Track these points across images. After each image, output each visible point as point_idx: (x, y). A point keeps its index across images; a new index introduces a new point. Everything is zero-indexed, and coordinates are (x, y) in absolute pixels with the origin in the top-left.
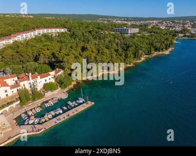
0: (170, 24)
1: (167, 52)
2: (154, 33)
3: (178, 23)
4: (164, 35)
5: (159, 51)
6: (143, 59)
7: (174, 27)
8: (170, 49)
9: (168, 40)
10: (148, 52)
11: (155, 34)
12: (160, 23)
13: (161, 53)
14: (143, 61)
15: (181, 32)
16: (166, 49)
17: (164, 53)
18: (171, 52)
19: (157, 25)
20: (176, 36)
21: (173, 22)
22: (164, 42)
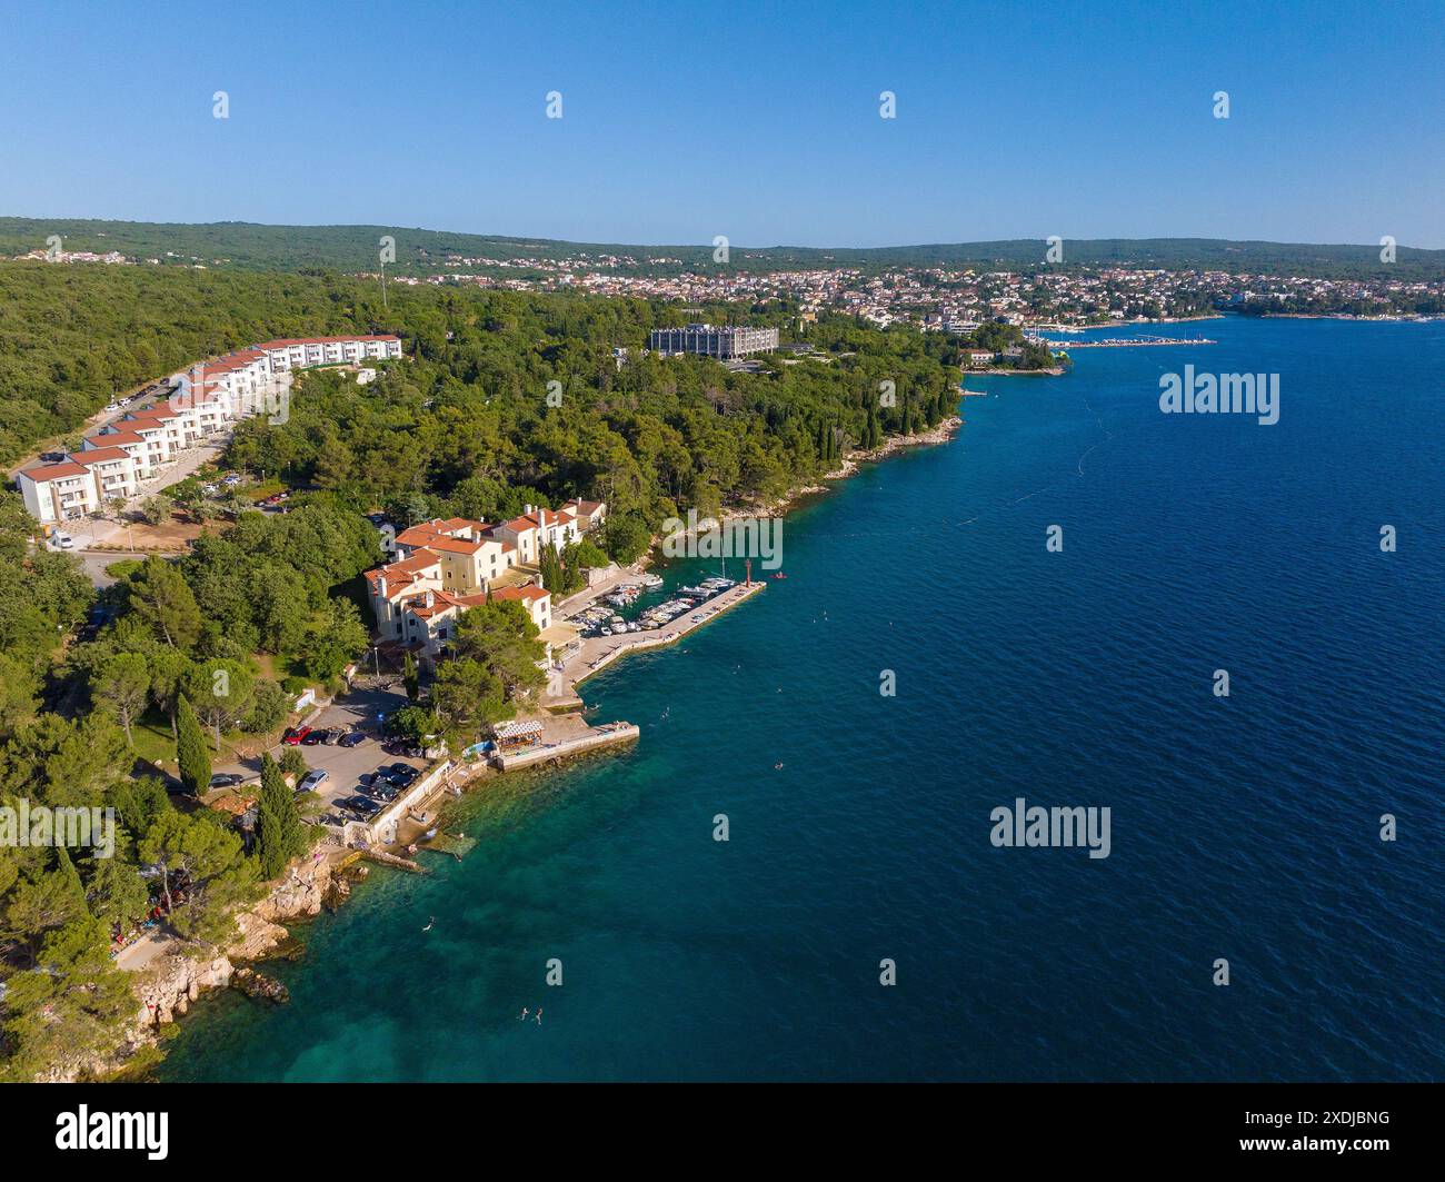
0: (913, 292)
1: (937, 437)
2: (853, 348)
3: (953, 287)
4: (903, 357)
5: (903, 433)
6: (848, 466)
7: (937, 309)
8: (947, 424)
9: (930, 384)
10: (864, 435)
11: (862, 357)
12: (851, 286)
13: (911, 439)
14: (853, 474)
15: (981, 342)
16: (931, 421)
17: (927, 440)
18: (951, 433)
19: (839, 301)
20: (957, 363)
21: (927, 281)
22: (913, 393)
